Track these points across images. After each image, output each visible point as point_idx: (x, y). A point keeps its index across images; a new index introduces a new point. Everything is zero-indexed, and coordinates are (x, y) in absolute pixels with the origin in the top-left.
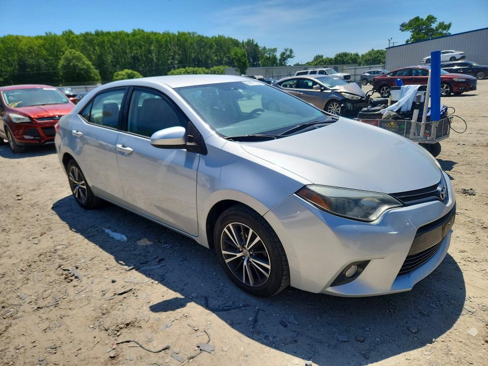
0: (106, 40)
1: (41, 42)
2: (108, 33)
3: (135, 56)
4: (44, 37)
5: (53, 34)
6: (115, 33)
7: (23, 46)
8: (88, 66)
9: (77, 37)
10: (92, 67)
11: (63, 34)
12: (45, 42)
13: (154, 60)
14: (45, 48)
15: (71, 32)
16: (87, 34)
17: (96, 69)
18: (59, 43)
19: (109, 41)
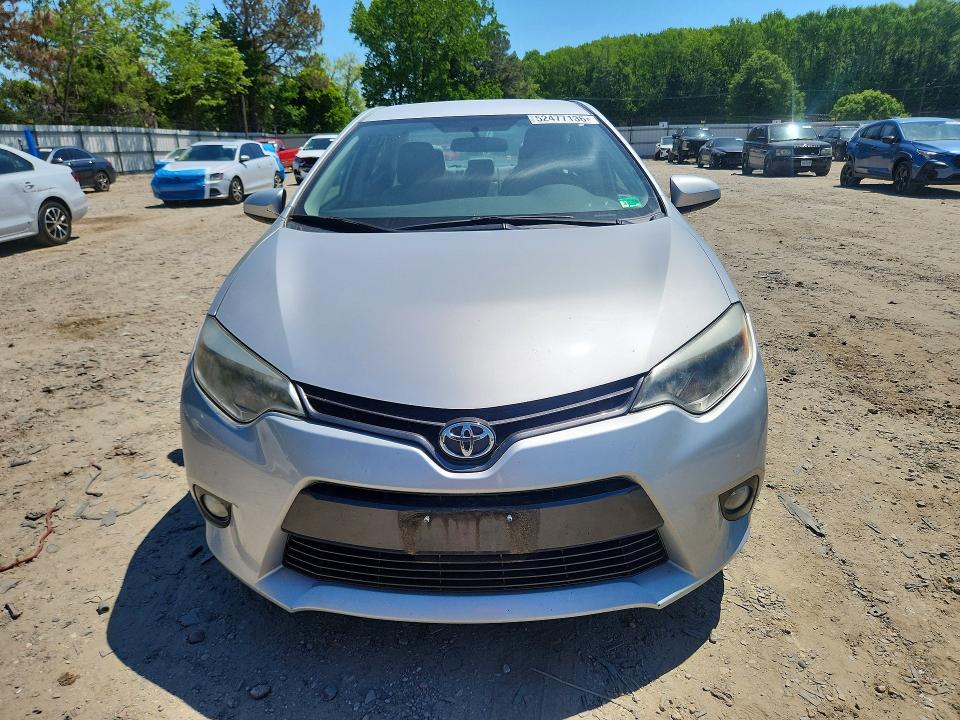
0: (845, 26)
1: (718, 37)
2: (857, 11)
3: (902, 58)
4: (725, 27)
5: (744, 21)
6: (873, 10)
7: (684, 49)
8: (785, 84)
9: (788, 24)
10: (794, 85)
11: (764, 20)
12: (724, 38)
13: (951, 67)
14: (720, 51)
15: (779, 15)
16: (811, 16)
17: (801, 89)
18: (750, 38)
19: (852, 28)
